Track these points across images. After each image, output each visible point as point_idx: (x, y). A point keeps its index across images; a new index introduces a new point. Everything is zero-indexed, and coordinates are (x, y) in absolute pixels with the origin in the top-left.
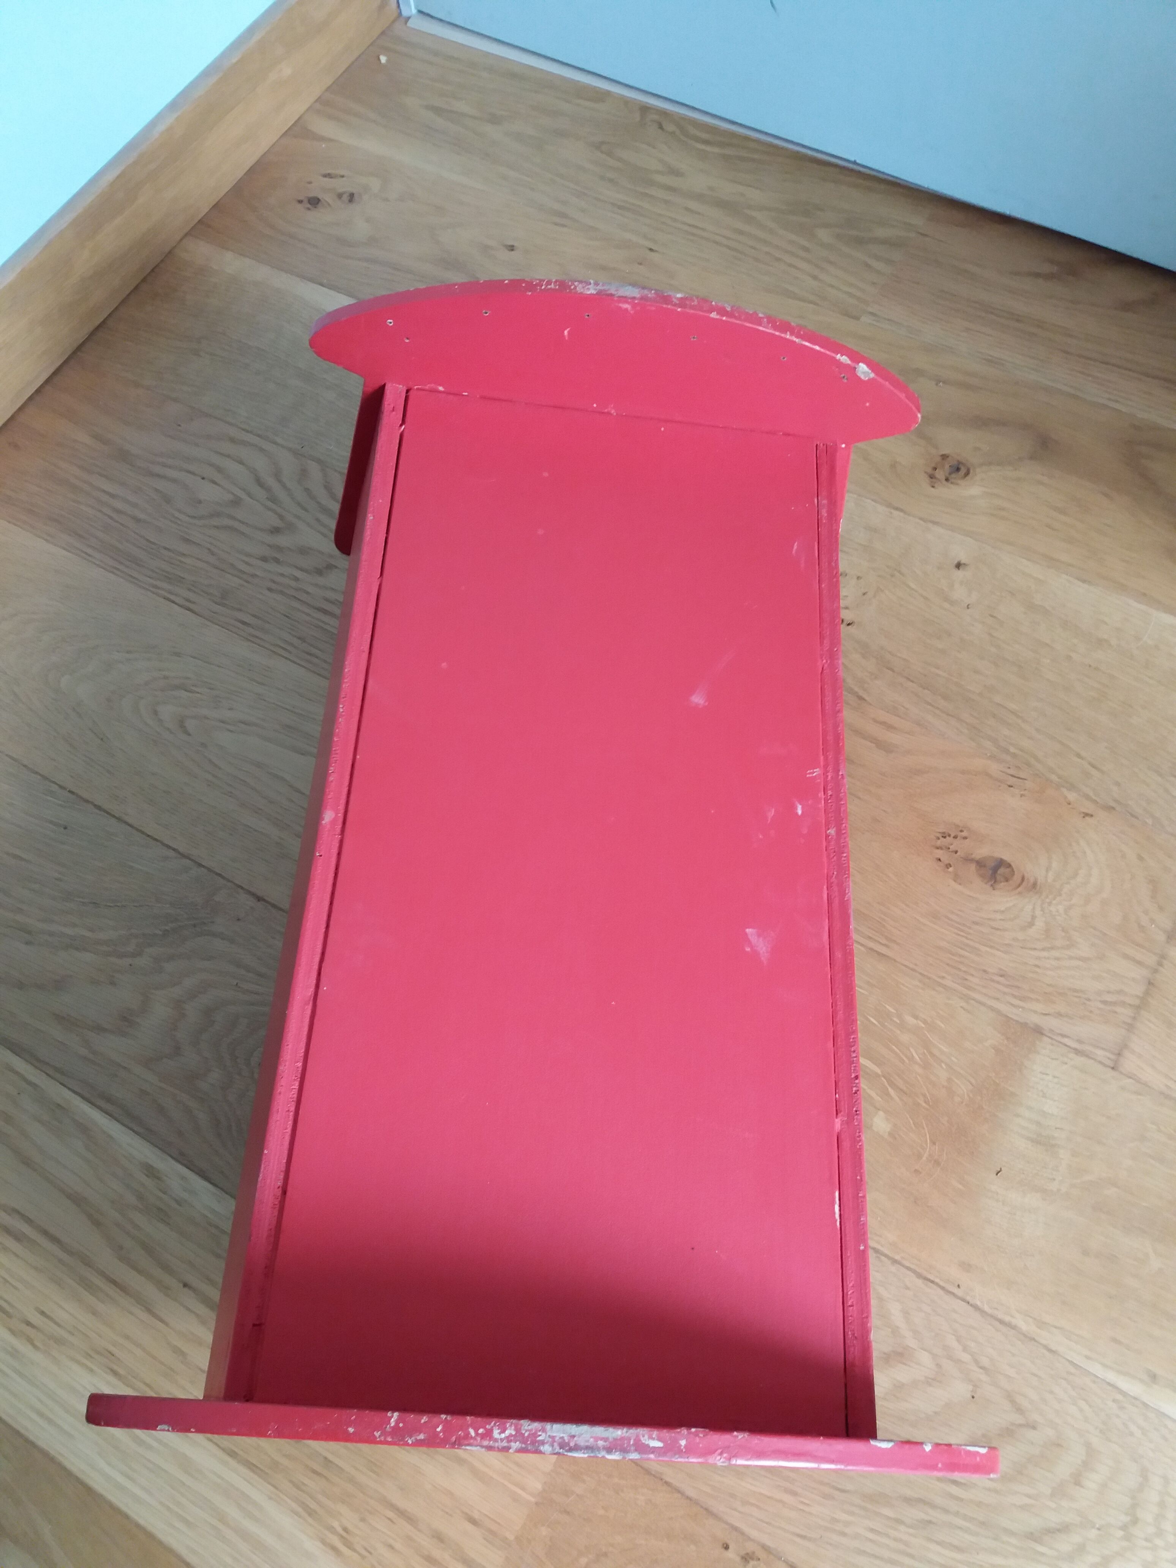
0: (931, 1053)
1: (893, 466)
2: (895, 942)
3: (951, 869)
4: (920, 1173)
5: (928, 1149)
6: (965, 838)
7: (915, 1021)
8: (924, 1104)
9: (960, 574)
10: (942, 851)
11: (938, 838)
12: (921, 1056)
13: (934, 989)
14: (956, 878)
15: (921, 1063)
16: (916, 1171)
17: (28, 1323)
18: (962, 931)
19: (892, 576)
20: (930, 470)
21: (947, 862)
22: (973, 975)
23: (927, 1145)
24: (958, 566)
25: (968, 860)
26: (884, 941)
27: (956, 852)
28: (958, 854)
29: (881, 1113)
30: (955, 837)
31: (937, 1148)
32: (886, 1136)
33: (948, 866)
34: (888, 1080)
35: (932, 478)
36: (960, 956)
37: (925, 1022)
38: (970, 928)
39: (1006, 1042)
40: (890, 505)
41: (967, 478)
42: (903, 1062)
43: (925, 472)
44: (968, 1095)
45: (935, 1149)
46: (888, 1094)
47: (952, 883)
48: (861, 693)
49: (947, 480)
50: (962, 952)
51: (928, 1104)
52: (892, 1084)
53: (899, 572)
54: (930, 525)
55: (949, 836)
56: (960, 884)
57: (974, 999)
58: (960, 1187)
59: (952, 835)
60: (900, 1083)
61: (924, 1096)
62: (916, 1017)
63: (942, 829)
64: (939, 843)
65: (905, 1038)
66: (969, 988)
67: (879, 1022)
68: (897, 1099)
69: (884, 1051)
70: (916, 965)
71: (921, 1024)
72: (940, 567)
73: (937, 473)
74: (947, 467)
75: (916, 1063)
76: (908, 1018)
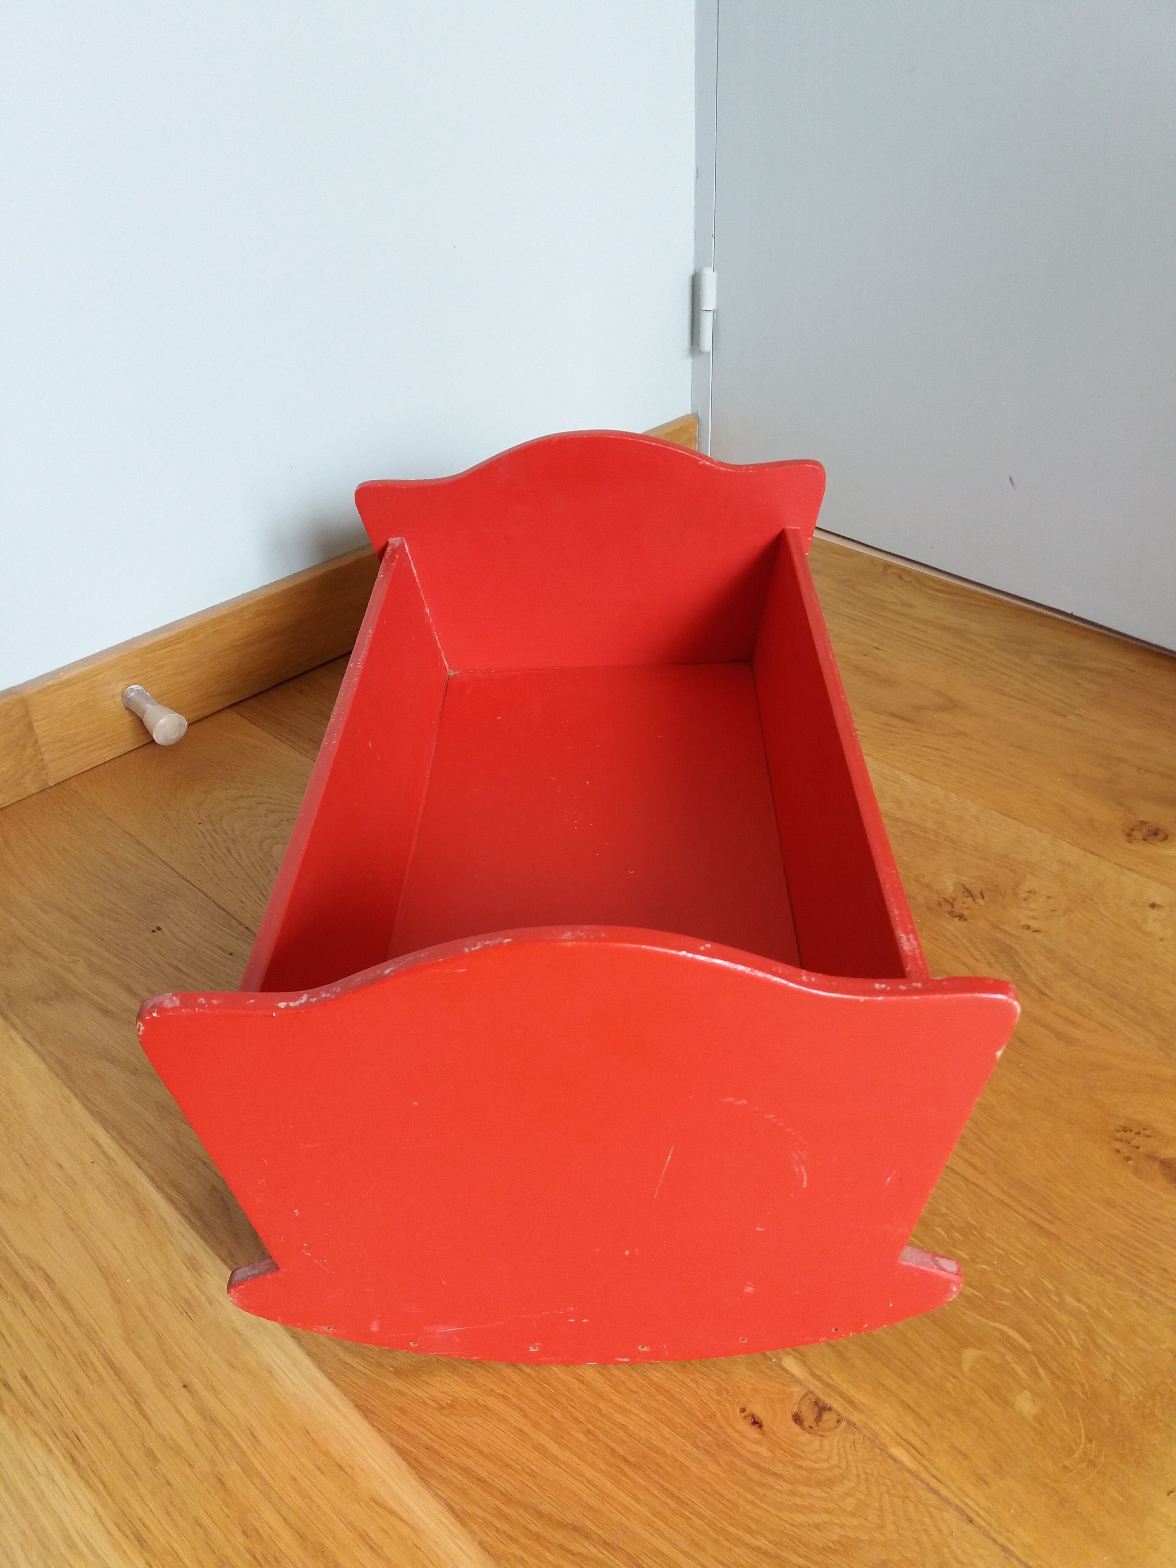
0: (1094, 1342)
1: (1091, 821)
2: (1061, 1220)
3: (1130, 1162)
4: (1070, 1471)
5: (1082, 1446)
6: (1149, 1136)
7: (1077, 1304)
8: (1081, 1394)
9: (1154, 913)
10: (1122, 1143)
11: (1118, 1131)
12: (1081, 1342)
13: (1102, 1276)
14: (1136, 1172)
15: (1081, 1350)
16: (1065, 1466)
18: (1141, 1224)
19: (1084, 902)
20: (1127, 830)
21: (1126, 1155)
22: (1150, 1272)
23: (1081, 1440)
24: (1153, 906)
25: (1151, 1157)
26: (1048, 1217)
27: (1138, 1148)
28: (1140, 1150)
29: (1026, 1392)
30: (1138, 1134)
31: (1094, 1447)
32: (1031, 1419)
33: (1128, 1159)
34: (1040, 1360)
35: (1129, 836)
36: (1137, 1249)
37: (1089, 1307)
38: (1149, 1223)
40: (1084, 849)
41: (1165, 841)
42: (1059, 1344)
43: (1123, 831)
44: (1137, 1397)
45: (1091, 1448)
46: (1037, 1374)
47: (1130, 1175)
48: (1043, 988)
49: (1145, 840)
50: (1138, 1245)
51: (1086, 1395)
52: (1044, 1364)
53: (1091, 900)
54: (1125, 870)
55: (1131, 1131)
56: (1140, 1178)
57: (1150, 1296)
58: (1120, 1498)
59: (1135, 1130)
60: (1054, 1366)
61: (1082, 1385)
62: (1079, 1300)
63: (1122, 1122)
64: (1118, 1135)
65: (1064, 1319)
66: (1145, 1284)
68: (1048, 1382)
69: (1037, 1328)
70: (1083, 1247)
71: (1084, 1308)
72: (1134, 904)
73: (1134, 833)
74: (1145, 830)
75: (1076, 1349)
76: (1070, 1300)
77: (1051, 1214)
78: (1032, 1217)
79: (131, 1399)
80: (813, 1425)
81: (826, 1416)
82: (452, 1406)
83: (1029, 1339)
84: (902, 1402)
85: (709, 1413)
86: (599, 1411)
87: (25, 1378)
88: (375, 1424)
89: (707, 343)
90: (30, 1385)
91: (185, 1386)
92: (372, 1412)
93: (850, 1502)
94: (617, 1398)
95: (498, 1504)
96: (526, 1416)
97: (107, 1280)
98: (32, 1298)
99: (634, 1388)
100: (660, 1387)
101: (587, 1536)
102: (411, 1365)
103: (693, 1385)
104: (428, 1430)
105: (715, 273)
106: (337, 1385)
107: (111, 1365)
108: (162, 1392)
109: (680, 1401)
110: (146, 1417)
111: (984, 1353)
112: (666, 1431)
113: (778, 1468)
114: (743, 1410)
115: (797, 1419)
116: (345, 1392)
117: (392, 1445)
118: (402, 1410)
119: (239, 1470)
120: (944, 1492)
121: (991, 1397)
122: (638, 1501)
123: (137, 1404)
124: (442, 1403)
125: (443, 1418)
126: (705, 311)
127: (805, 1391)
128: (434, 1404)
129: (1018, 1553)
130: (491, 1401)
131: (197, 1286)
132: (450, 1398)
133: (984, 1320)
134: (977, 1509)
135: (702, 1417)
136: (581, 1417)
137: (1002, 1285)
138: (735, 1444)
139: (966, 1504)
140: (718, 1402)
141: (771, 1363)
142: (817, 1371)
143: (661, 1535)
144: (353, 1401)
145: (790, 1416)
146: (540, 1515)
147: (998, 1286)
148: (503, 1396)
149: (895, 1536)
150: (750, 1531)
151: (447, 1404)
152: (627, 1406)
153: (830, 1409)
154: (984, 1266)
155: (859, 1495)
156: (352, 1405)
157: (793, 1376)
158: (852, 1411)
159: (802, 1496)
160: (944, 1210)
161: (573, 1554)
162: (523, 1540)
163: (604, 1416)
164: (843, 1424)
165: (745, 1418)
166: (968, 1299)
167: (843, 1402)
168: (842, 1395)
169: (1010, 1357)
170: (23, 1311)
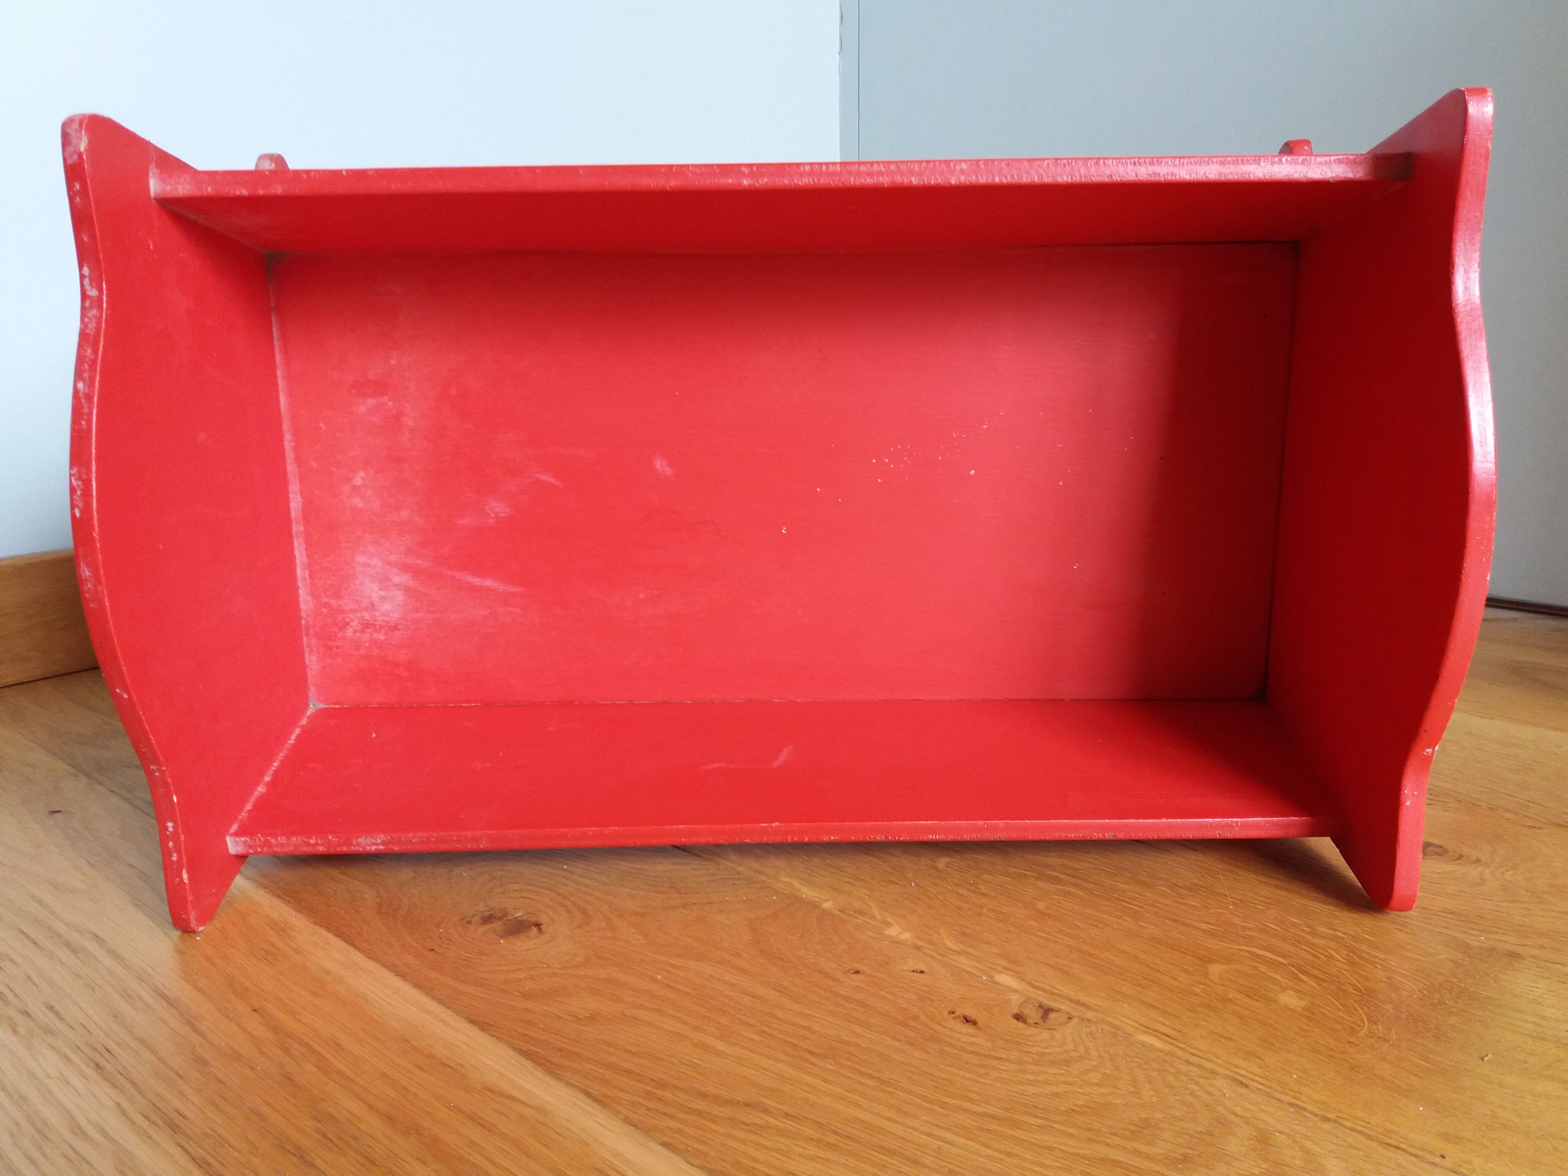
4: (1358, 1045)
5: (1366, 1027)
7: (1332, 932)
8: (1354, 991)
12: (1344, 957)
15: (1345, 961)
16: (1350, 1042)
23: (1364, 1024)
29: (1290, 992)
31: (1380, 1027)
32: (1299, 1010)
34: (1299, 969)
37: (1347, 934)
39: (1467, 959)
42: (1319, 958)
44: (1420, 992)
45: (1378, 1028)
46: (1299, 979)
51: (1361, 992)
52: (1305, 972)
58: (1424, 1063)
60: (1315, 972)
61: (1353, 985)
62: (1335, 930)
65: (1320, 942)
67: (1281, 928)
68: (1313, 984)
69: (1291, 949)
75: (1341, 962)
80: (1040, 1021)
81: (1052, 1015)
82: (592, 1018)
83: (1284, 957)
84: (1144, 1003)
85: (909, 1015)
86: (776, 1017)
87: (51, 1008)
90: (57, 1014)
91: (255, 1011)
93: (1095, 1077)
94: (796, 1007)
95: (649, 1088)
96: (685, 1023)
98: (75, 952)
99: (816, 999)
100: (849, 998)
101: (765, 1110)
102: (542, 990)
103: (886, 995)
104: (561, 1036)
108: (226, 1016)
109: (873, 1007)
111: (1233, 966)
112: (859, 1030)
113: (1002, 1054)
114: (952, 1013)
115: (1019, 1017)
116: (457, 1012)
117: (514, 1049)
118: (529, 1022)
119: (315, 1070)
120: (1208, 1065)
121: (1249, 996)
122: (826, 1081)
124: (580, 1016)
127: (1025, 998)
128: (570, 1018)
129: (1310, 1108)
130: (640, 1013)
131: (283, 942)
132: (590, 1012)
133: (1226, 945)
134: (1251, 1076)
135: (901, 1019)
136: (752, 1021)
137: (1243, 921)
138: (944, 1037)
139: (1237, 1073)
140: (921, 1008)
141: (982, 980)
142: (1037, 984)
143: (859, 1106)
145: (1010, 1017)
146: (704, 1096)
147: (1238, 922)
148: (656, 1009)
149: (1155, 1099)
150: (971, 1100)
151: (586, 1017)
152: (810, 1012)
153: (1058, 1010)
154: (1219, 909)
155: (1103, 1070)
157: (1009, 988)
158: (1086, 1011)
159: (1033, 1073)
161: (746, 1124)
162: (681, 1115)
163: (781, 1020)
164: (1075, 1020)
165: (955, 1018)
166: (1205, 931)
167: (1072, 1005)
168: (1071, 1000)
169: (1263, 969)
170: (61, 962)
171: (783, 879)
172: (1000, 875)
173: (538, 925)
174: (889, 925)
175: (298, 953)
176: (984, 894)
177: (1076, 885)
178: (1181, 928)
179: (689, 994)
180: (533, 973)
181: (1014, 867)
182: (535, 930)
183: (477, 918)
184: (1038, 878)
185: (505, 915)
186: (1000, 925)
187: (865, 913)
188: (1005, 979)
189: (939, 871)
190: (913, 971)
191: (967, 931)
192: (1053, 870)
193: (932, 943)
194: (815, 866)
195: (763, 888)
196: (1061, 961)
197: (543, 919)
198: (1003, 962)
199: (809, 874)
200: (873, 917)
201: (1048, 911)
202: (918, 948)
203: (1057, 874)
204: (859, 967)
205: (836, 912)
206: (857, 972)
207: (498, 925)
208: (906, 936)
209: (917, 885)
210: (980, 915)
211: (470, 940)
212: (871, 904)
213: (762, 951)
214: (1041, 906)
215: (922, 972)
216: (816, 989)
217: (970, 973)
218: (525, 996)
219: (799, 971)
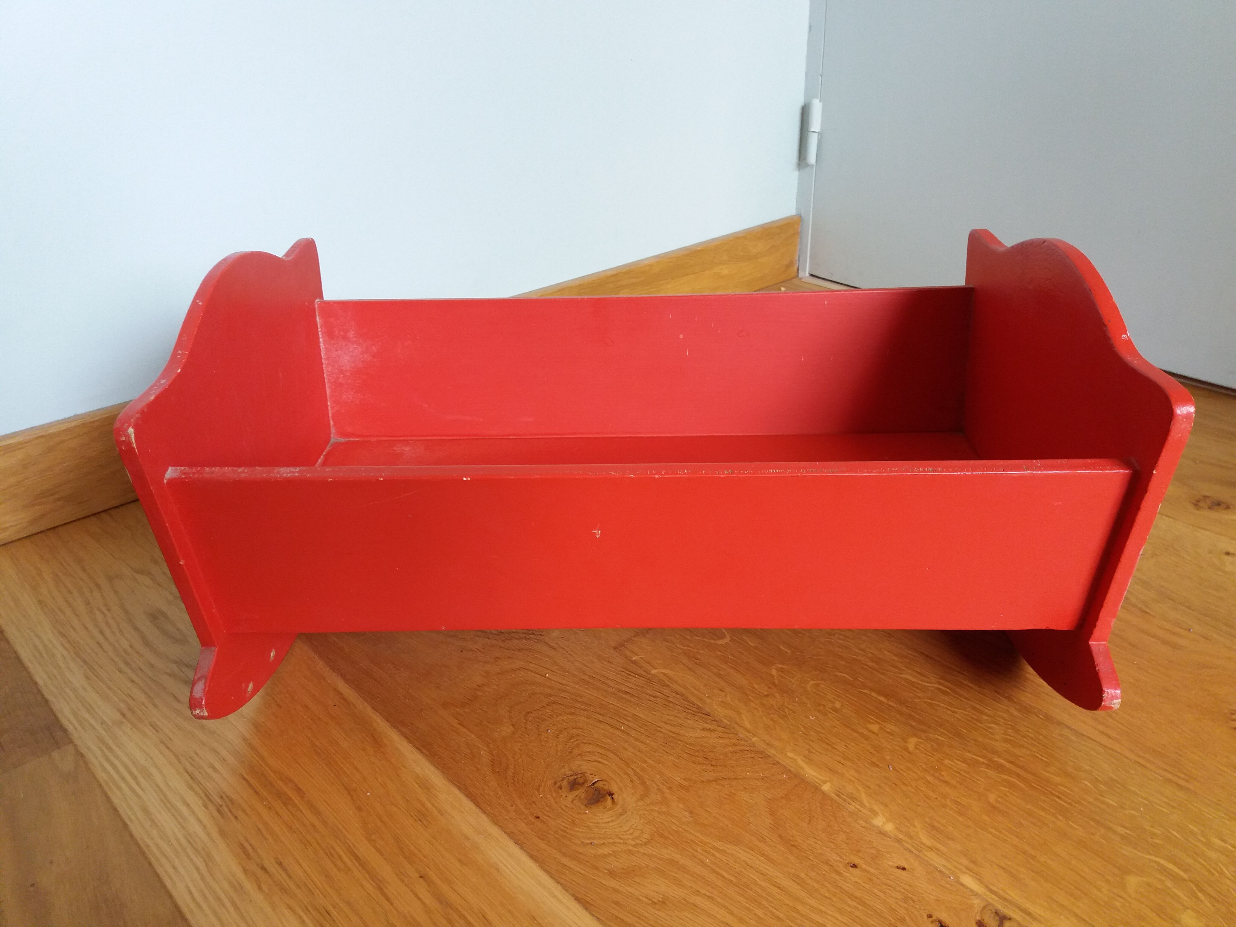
2: (1194, 779)
7: (1222, 844)
9: (1229, 559)
17: (263, 868)
20: (1194, 501)
24: (1228, 554)
29: (1190, 911)
34: (1197, 886)
35: (1196, 505)
41: (1228, 510)
42: (1213, 874)
43: (1190, 502)
46: (1197, 898)
48: (1144, 608)
49: (1210, 508)
52: (1202, 890)
54: (1197, 528)
60: (1211, 891)
62: (1223, 840)
65: (1214, 855)
68: (1209, 905)
69: (1189, 861)
70: (1219, 800)
71: (1229, 847)
72: (1210, 552)
73: (1201, 504)
74: (1209, 502)
75: (1229, 879)
76: (1217, 841)
77: (1185, 774)
78: (1169, 776)
79: (374, 884)
82: (663, 902)
83: (1185, 871)
84: (1076, 915)
85: (898, 917)
86: (798, 912)
87: (280, 864)
88: (594, 913)
89: (812, 157)
90: (285, 870)
91: (421, 877)
92: (591, 905)
94: (812, 902)
96: (732, 913)
97: (349, 793)
98: (285, 803)
99: (827, 894)
100: (852, 895)
102: (623, 869)
103: (879, 893)
104: (643, 920)
105: (821, 104)
106: (558, 883)
107: (357, 858)
108: (403, 881)
109: (871, 907)
110: (388, 899)
111: (1145, 879)
114: (930, 916)
118: (617, 903)
121: (1158, 914)
123: (380, 889)
124: (654, 900)
125: (657, 912)
126: (813, 132)
127: (985, 903)
128: (647, 901)
130: (698, 900)
131: (430, 801)
132: (661, 896)
133: (1139, 853)
135: (893, 920)
136: (781, 916)
137: (1152, 827)
140: (907, 909)
141: (950, 880)
142: (992, 888)
144: (573, 895)
145: (974, 923)
147: (1148, 828)
148: (708, 896)
151: (659, 901)
152: (823, 909)
153: (1010, 919)
154: (1133, 812)
156: (573, 899)
157: (972, 891)
158: (1032, 921)
160: (1088, 768)
163: (802, 915)
165: (932, 922)
166: (1122, 837)
167: (1021, 914)
168: (1019, 908)
169: (1169, 884)
170: (277, 813)
171: (790, 754)
172: (958, 760)
173: (611, 794)
174: (875, 814)
175: (442, 815)
176: (946, 782)
177: (1018, 776)
178: (1103, 831)
179: (731, 881)
180: (614, 848)
181: (969, 752)
182: (609, 798)
183: (565, 783)
184: (988, 766)
185: (585, 781)
186: (961, 819)
187: (856, 799)
188: (968, 880)
189: (909, 752)
190: (898, 867)
191: (936, 824)
192: (1000, 757)
193: (911, 838)
194: (813, 742)
195: (774, 764)
196: (1010, 863)
197: (614, 788)
198: (965, 861)
199: (808, 750)
200: (862, 804)
201: (998, 805)
202: (899, 841)
203: (1002, 761)
204: (857, 861)
205: (834, 796)
206: (854, 866)
207: (580, 792)
208: (889, 827)
209: (894, 769)
210: (944, 806)
211: (563, 807)
212: (860, 788)
213: (780, 836)
214: (992, 797)
215: (904, 869)
216: (826, 884)
217: (941, 872)
218: (612, 874)
219: (812, 863)
